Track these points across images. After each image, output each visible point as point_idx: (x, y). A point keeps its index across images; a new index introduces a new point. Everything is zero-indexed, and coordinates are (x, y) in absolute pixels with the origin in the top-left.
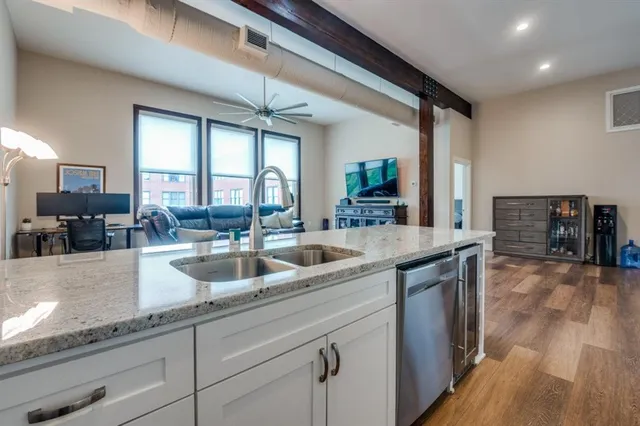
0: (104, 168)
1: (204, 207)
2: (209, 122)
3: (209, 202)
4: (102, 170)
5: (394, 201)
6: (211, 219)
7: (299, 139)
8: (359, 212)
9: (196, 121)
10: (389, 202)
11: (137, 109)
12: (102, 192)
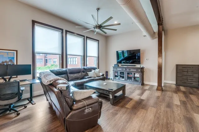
0: (17, 51)
1: (64, 69)
2: (67, 31)
3: (66, 67)
4: (15, 52)
5: (138, 66)
6: (69, 75)
7: (98, 41)
8: (124, 70)
9: (61, 31)
10: (135, 66)
11: (34, 22)
12: (15, 64)
